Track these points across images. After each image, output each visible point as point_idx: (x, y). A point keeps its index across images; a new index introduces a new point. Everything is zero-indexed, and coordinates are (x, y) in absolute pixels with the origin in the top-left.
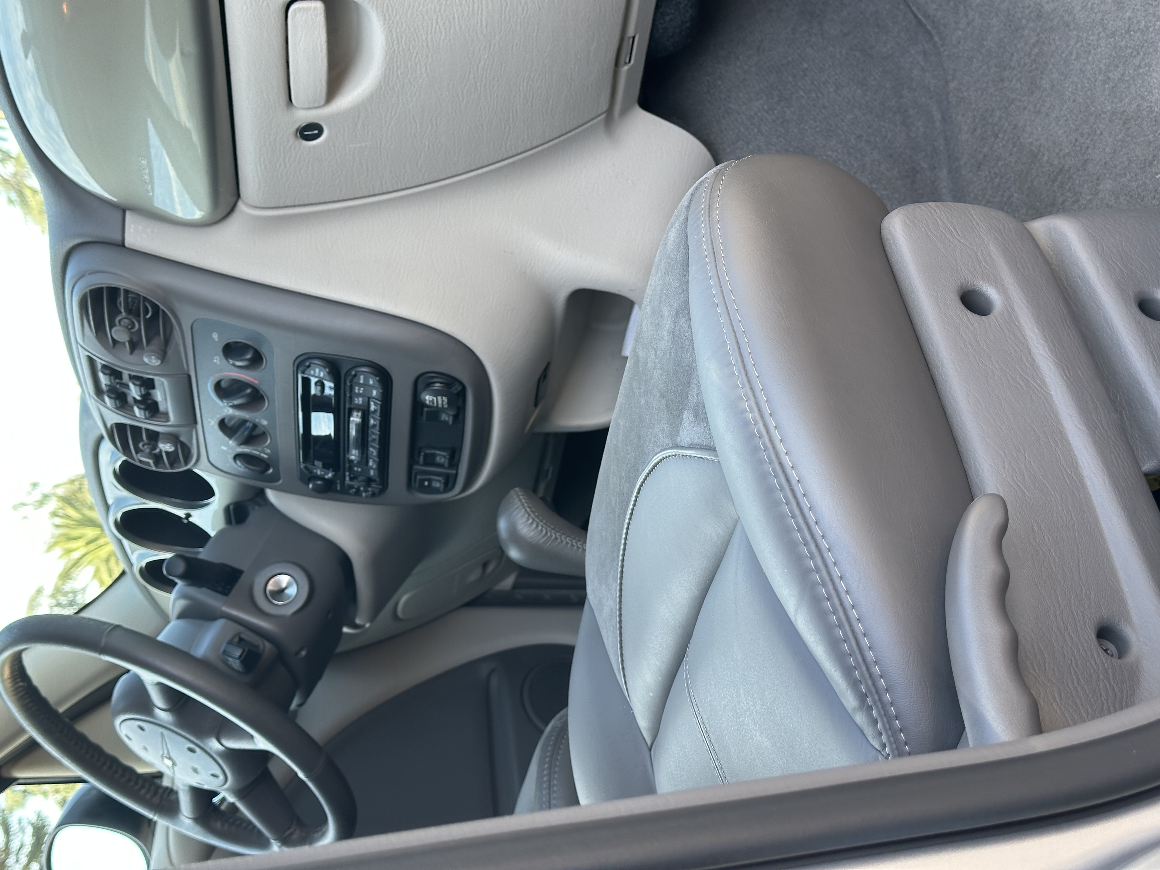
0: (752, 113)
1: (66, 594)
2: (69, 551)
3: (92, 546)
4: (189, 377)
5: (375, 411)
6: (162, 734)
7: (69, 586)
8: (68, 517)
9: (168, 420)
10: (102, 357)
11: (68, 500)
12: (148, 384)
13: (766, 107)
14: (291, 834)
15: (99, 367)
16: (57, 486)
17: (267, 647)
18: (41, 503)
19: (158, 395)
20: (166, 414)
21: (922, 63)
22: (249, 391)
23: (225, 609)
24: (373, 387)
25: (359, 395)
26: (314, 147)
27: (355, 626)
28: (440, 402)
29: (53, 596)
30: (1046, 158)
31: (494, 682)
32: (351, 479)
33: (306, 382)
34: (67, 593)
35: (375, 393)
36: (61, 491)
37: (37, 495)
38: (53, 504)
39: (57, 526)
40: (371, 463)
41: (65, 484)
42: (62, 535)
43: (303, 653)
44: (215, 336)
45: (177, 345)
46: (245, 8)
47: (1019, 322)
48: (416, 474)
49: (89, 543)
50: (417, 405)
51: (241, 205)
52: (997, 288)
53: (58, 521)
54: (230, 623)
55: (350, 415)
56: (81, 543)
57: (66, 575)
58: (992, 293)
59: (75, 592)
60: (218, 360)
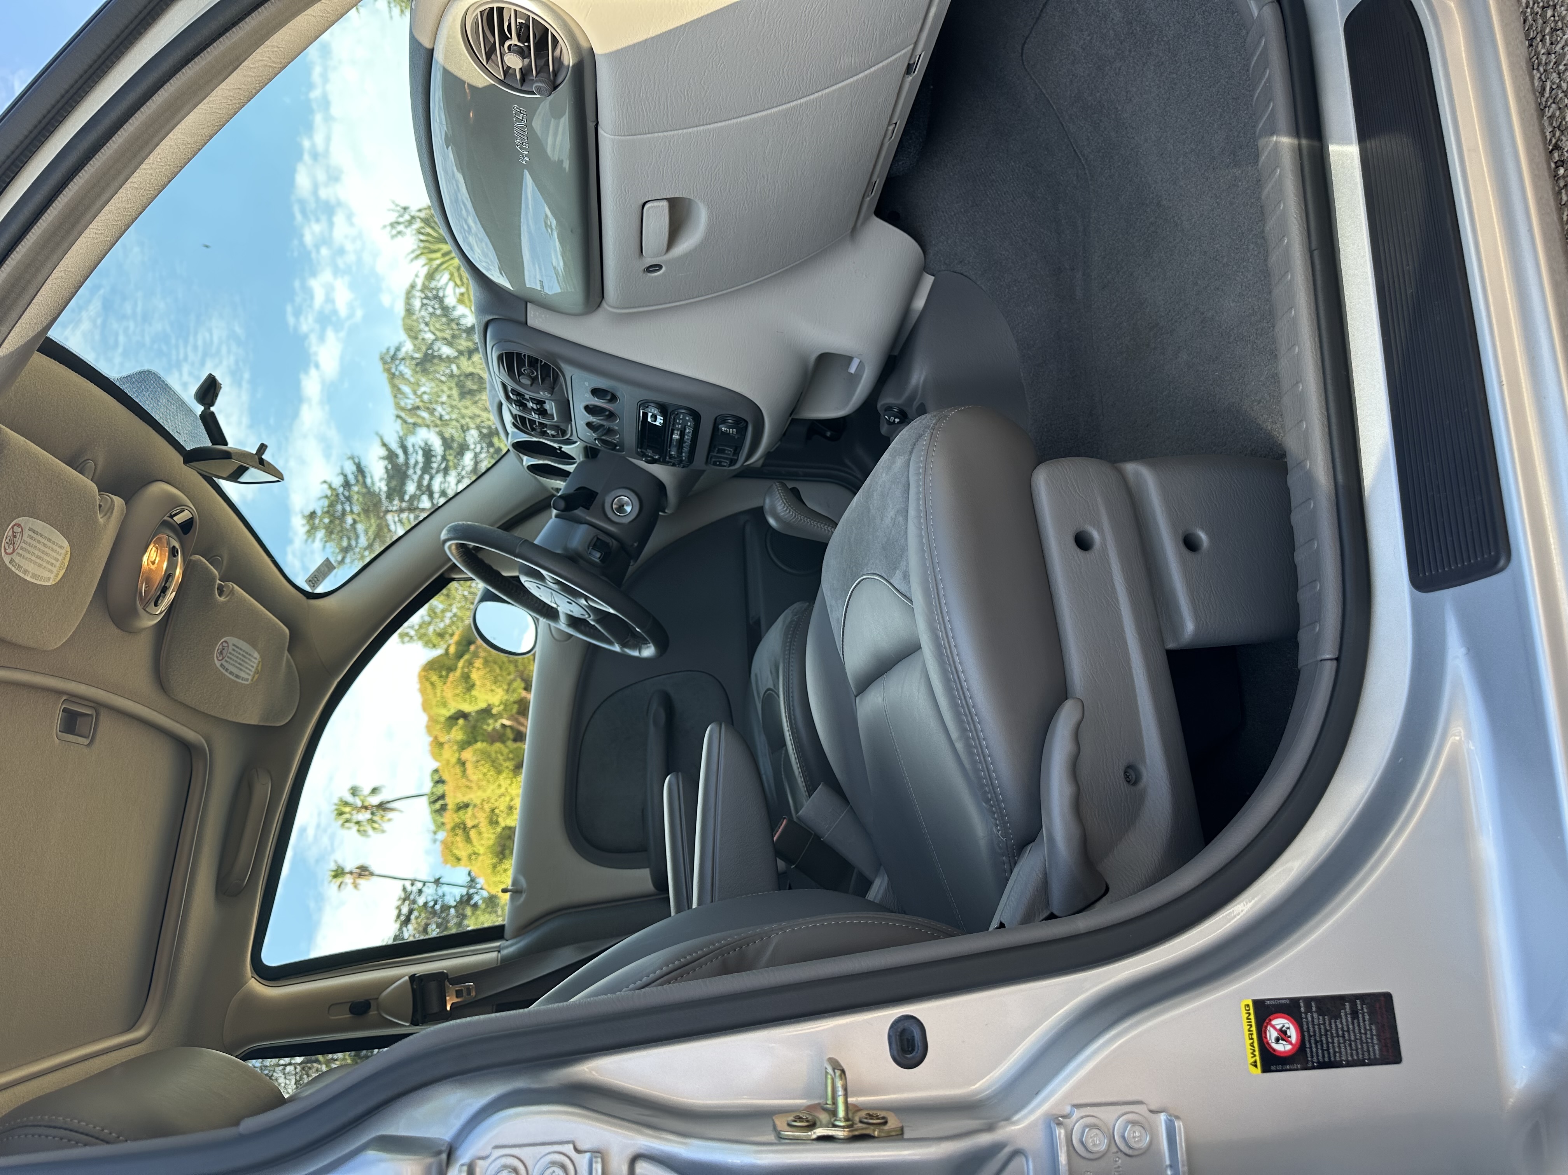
0: (953, 213)
1: (431, 290)
2: (431, 260)
3: (447, 258)
4: (569, 401)
5: (689, 432)
6: (551, 593)
7: (433, 284)
8: (428, 235)
9: (553, 419)
10: (510, 385)
11: (426, 221)
12: (541, 403)
13: (962, 210)
14: (628, 642)
15: (510, 389)
16: (420, 210)
17: (614, 543)
18: (410, 222)
19: (547, 406)
20: (552, 415)
21: (1075, 183)
22: (607, 413)
23: (588, 518)
24: (689, 421)
25: (679, 424)
26: (656, 277)
27: (665, 512)
28: (731, 432)
29: (422, 291)
30: (1148, 310)
31: (748, 529)
32: (670, 458)
33: (645, 415)
34: (433, 289)
35: (689, 424)
36: (422, 215)
37: (407, 217)
38: (418, 224)
39: (421, 241)
40: (684, 454)
41: (425, 209)
42: (425, 248)
43: (636, 544)
44: (587, 384)
45: (561, 385)
46: (615, 207)
47: (1108, 556)
48: (711, 458)
49: (444, 255)
50: (715, 428)
51: (604, 304)
52: (1098, 531)
53: (422, 237)
54: (591, 527)
55: (672, 434)
56: (438, 255)
57: (430, 276)
58: (1095, 535)
59: (438, 290)
60: (589, 395)
